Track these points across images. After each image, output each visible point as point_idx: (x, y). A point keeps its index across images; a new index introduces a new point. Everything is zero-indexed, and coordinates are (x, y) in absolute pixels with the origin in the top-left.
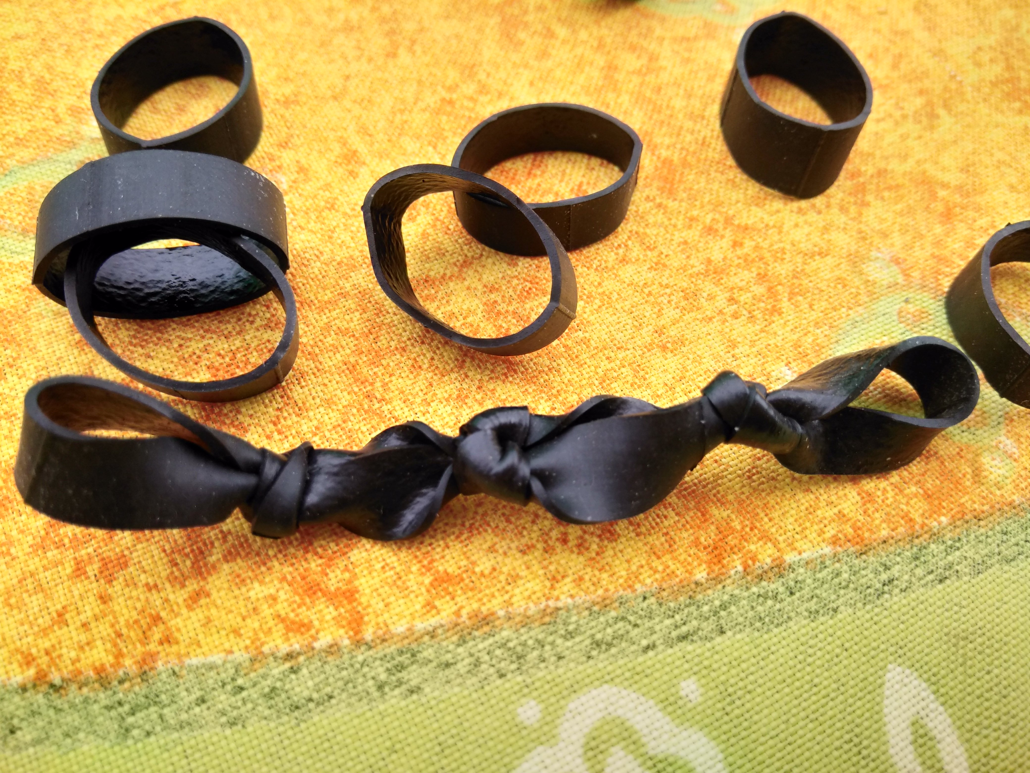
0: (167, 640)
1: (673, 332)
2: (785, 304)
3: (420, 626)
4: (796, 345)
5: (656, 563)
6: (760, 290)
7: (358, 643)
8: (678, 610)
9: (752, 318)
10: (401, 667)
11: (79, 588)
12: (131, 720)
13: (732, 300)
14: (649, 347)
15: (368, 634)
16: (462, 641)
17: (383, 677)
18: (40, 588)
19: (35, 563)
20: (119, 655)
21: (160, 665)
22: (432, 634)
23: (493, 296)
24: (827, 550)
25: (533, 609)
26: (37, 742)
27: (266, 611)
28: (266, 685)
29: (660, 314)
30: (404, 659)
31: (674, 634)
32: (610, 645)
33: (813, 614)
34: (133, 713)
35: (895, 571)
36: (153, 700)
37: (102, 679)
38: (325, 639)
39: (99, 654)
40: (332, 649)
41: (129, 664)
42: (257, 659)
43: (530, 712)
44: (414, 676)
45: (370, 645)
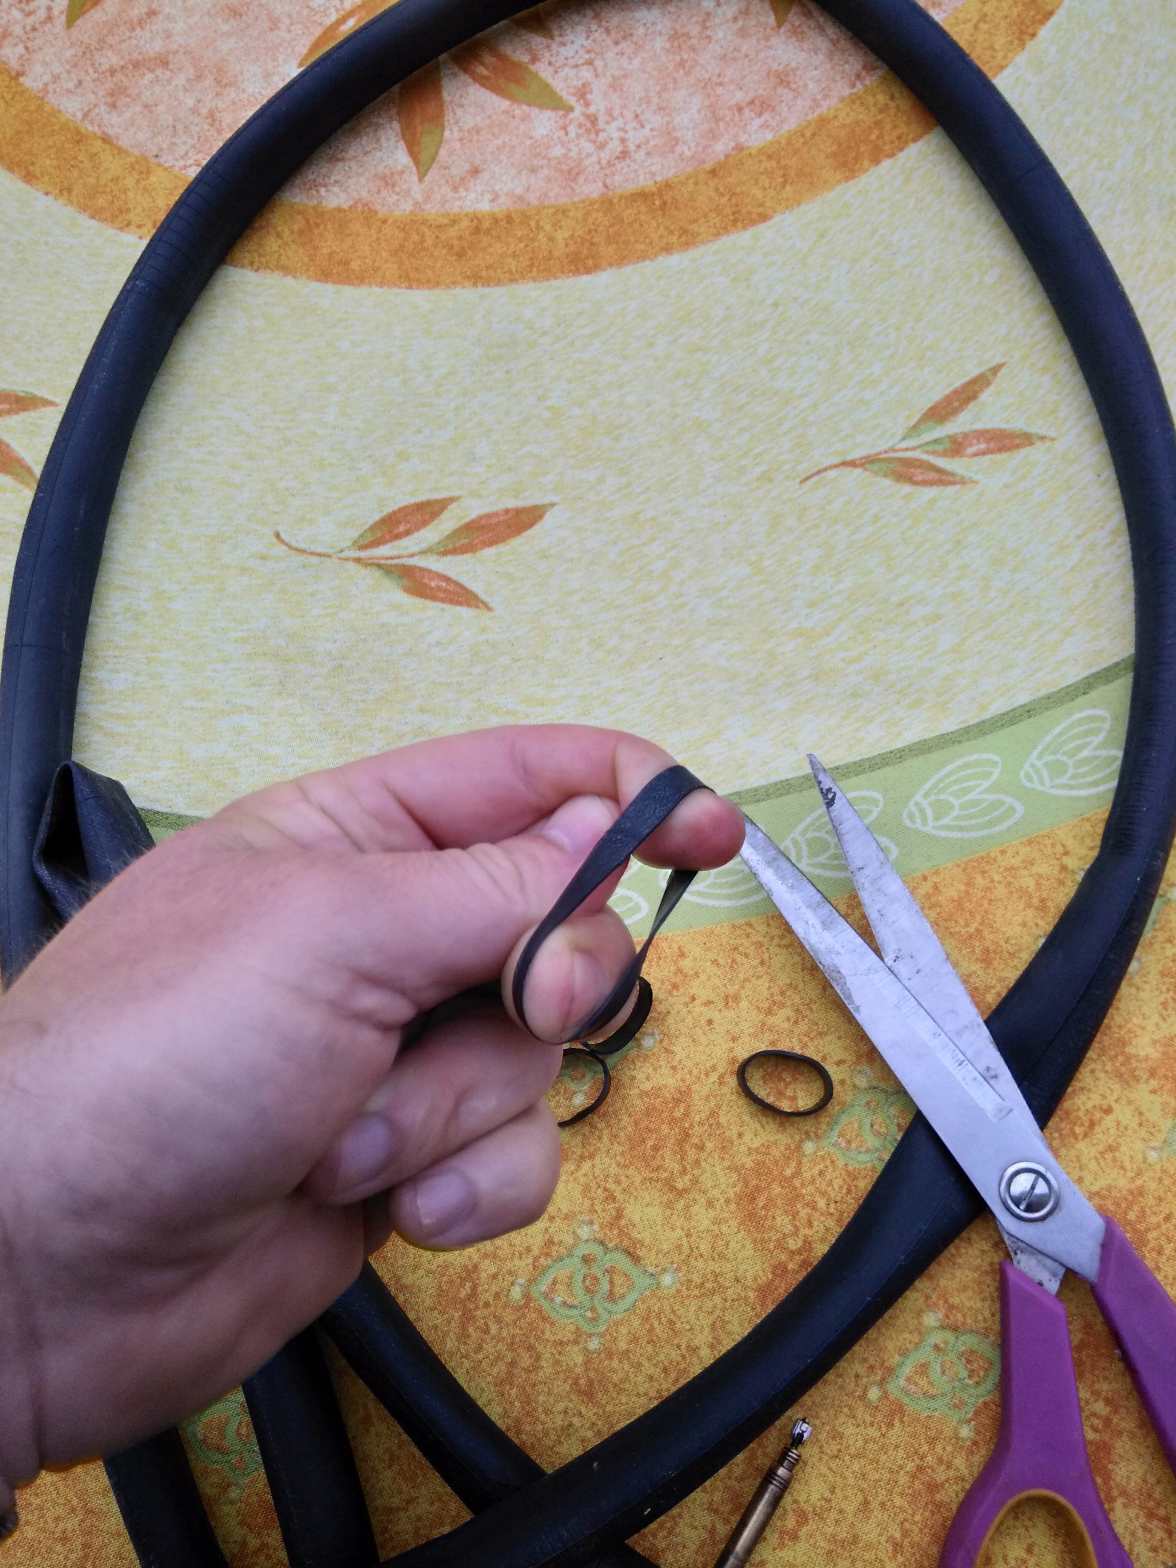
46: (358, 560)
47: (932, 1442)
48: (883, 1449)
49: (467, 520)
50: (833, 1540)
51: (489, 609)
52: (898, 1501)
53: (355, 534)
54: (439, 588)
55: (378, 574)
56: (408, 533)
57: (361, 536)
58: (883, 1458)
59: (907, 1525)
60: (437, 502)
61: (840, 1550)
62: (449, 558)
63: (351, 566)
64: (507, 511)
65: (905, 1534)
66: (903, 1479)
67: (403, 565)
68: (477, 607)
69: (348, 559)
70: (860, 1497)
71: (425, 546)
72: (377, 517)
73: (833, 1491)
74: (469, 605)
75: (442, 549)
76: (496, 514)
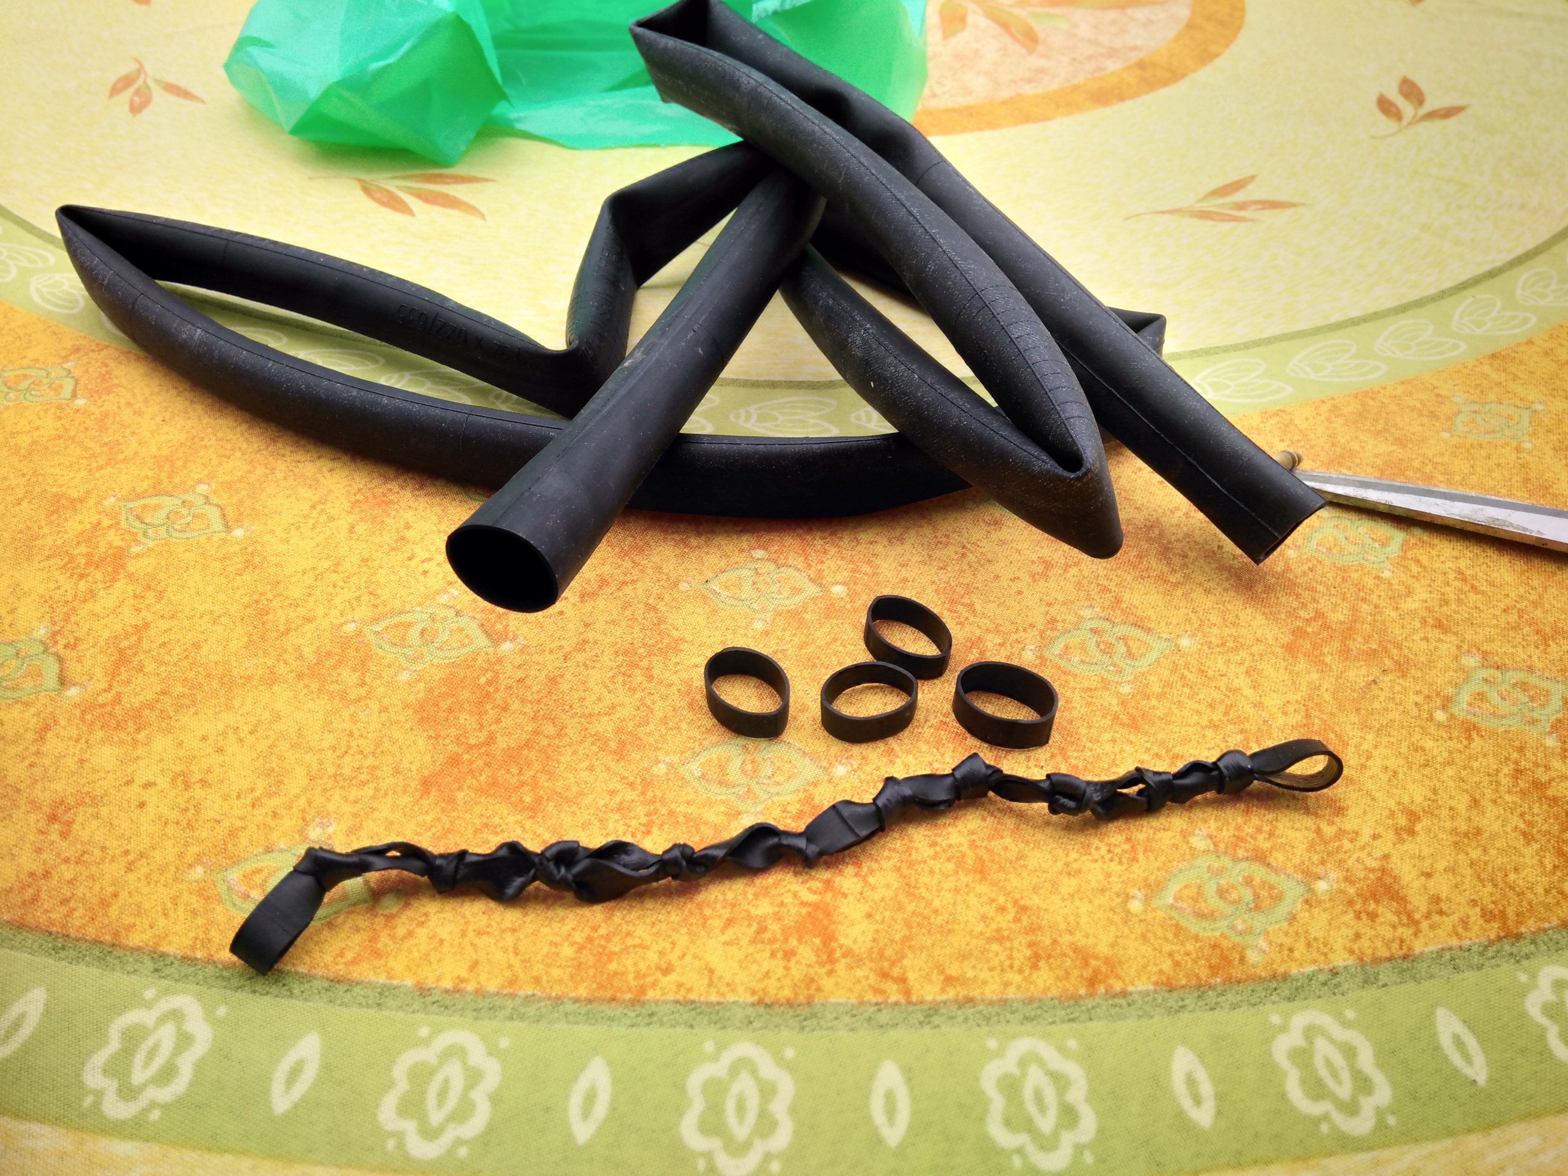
0: (819, 989)
1: (1075, 866)
2: (1141, 856)
3: (940, 998)
4: (1146, 880)
5: (1059, 984)
6: (1127, 847)
7: (909, 1002)
8: (1069, 1007)
9: (1120, 862)
10: (930, 1016)
11: (774, 962)
12: (805, 1023)
13: (1109, 851)
14: (1061, 873)
15: (914, 999)
16: (960, 1008)
17: (922, 1019)
18: (755, 961)
19: (751, 950)
20: (796, 994)
21: (816, 1001)
22: (945, 1003)
23: (973, 837)
24: (1151, 987)
25: (995, 998)
26: (761, 1028)
27: (864, 982)
28: (867, 1015)
29: (1067, 855)
30: (931, 1012)
31: (1066, 1018)
32: (1032, 1019)
33: (1140, 1017)
34: (805, 1020)
36: (814, 1016)
37: (790, 1004)
38: (893, 999)
39: (787, 993)
40: (897, 1004)
41: (802, 998)
42: (862, 1003)
43: (992, 1044)
44: (936, 1020)
45: (915, 1005)
47: (1521, 749)
50: (1454, 831)
52: (1508, 798)
59: (1528, 817)
61: (1466, 841)
65: (1530, 824)
66: (1505, 781)
70: (1466, 797)
73: (1435, 792)
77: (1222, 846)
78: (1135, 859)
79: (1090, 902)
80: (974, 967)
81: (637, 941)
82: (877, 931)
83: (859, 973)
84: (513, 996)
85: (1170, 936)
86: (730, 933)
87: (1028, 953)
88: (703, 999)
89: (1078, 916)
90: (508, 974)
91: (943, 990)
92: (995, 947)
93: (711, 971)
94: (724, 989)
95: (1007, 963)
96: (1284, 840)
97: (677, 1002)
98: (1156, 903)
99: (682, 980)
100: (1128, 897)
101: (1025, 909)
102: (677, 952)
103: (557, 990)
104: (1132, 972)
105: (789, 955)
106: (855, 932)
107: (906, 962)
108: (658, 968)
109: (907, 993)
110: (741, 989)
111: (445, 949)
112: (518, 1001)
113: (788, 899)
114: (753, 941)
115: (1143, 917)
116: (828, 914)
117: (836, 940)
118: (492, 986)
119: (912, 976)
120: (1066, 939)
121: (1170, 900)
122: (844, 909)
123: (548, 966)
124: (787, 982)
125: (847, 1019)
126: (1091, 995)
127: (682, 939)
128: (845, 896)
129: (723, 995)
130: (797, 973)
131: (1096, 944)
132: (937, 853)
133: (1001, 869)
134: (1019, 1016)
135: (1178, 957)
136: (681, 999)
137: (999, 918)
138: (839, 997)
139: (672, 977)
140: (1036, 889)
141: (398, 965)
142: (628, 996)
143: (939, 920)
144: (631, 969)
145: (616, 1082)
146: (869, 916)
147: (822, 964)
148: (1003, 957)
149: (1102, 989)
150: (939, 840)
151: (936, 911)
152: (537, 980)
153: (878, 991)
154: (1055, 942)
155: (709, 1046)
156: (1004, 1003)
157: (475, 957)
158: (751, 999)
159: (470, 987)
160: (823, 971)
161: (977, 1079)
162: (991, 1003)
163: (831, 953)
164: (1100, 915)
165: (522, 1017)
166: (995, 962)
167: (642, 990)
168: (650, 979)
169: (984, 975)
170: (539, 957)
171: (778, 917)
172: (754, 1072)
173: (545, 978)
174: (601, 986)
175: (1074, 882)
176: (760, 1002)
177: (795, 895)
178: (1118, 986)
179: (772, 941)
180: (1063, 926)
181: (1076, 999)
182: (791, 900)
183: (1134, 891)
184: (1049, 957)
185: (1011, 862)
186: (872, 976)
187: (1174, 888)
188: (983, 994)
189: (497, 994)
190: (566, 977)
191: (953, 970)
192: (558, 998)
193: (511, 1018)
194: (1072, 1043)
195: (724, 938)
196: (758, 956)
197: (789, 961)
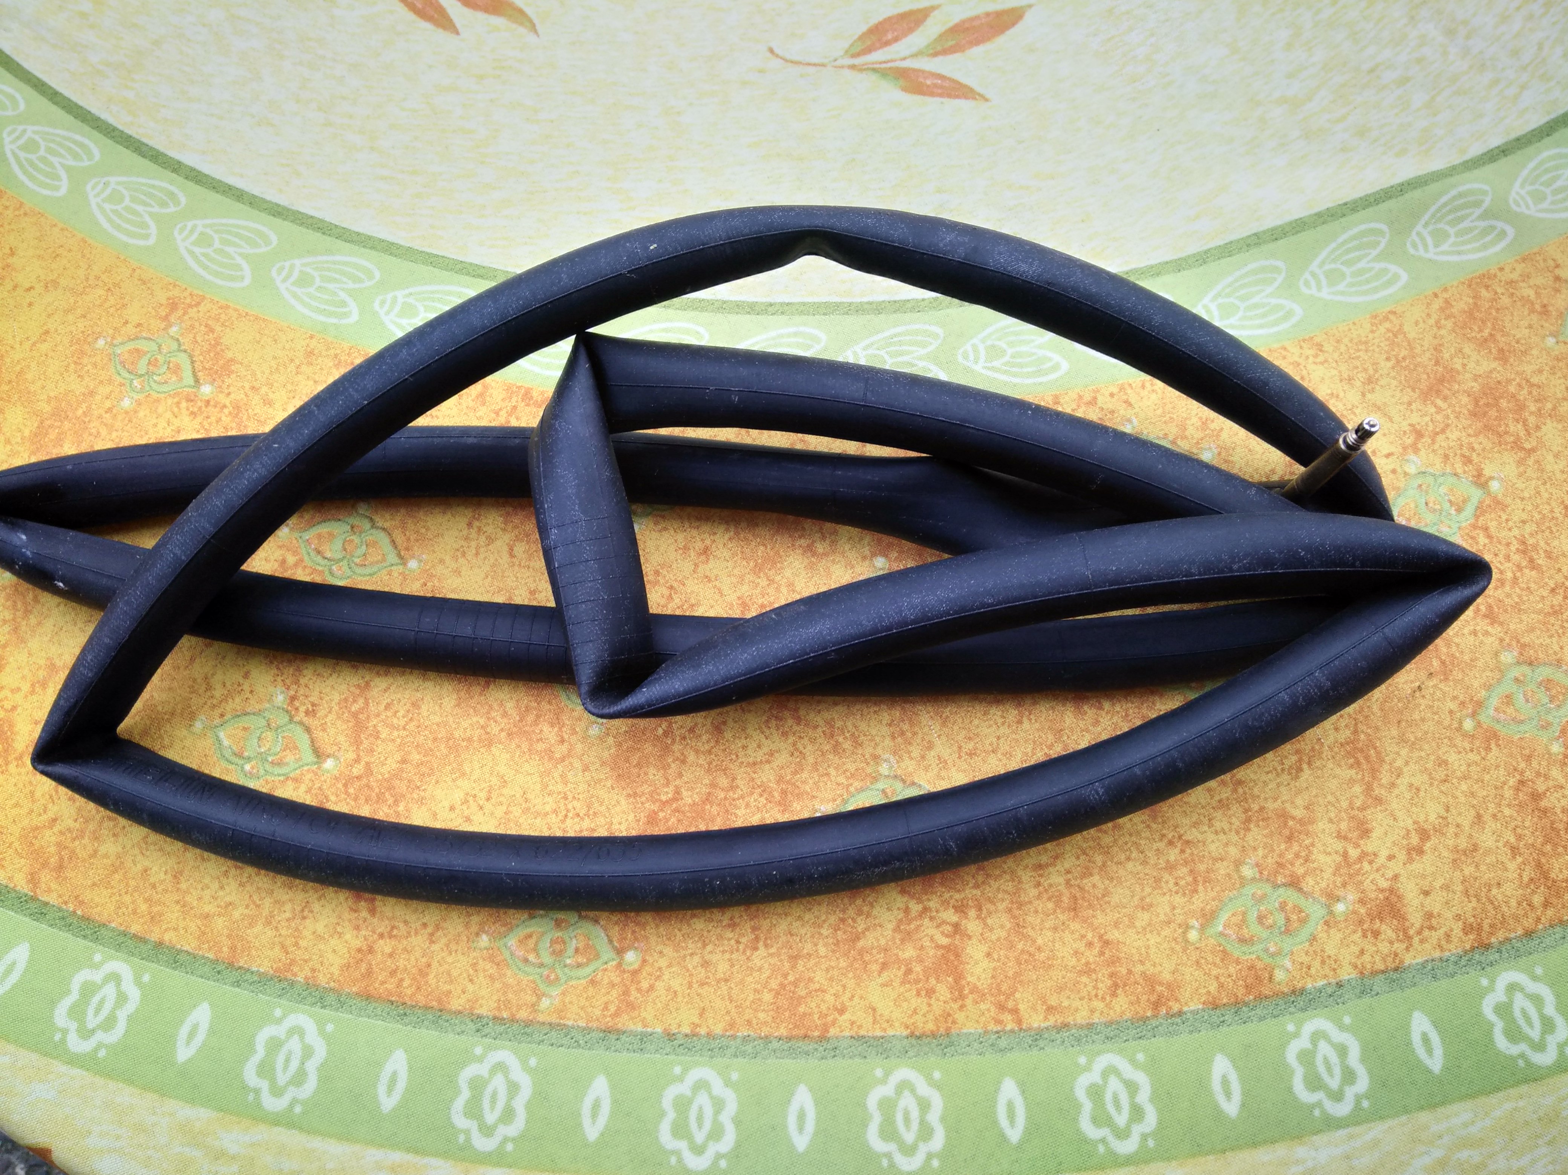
0: (954, 1022)
1: (1148, 900)
3: (1043, 1025)
4: (1203, 910)
5: (1132, 1008)
7: (1021, 1030)
8: (1139, 1027)
10: (1036, 1040)
11: (920, 1000)
12: (946, 1050)
13: (1176, 884)
14: (1136, 907)
15: (1024, 1026)
16: (1058, 1032)
17: (1030, 1043)
18: (905, 999)
19: (902, 990)
20: (938, 1027)
21: (953, 1031)
22: (1047, 1028)
25: (1084, 1022)
26: (915, 1056)
27: (987, 1014)
28: (990, 1042)
29: (1143, 890)
30: (1037, 1037)
31: (1137, 1036)
32: (1112, 1039)
33: (1191, 1032)
34: (946, 1048)
35: (1226, 1018)
36: (951, 1044)
37: (933, 1035)
38: (1009, 1027)
39: (931, 1026)
40: (1012, 1031)
41: (942, 1030)
42: (986, 1032)
43: (1082, 1060)
44: (1041, 1043)
45: (1025, 1031)
46: (853, 67)
47: (1528, 759)
48: (1486, 770)
49: (951, 24)
50: (1456, 849)
51: (987, 100)
52: (1507, 812)
53: (846, 45)
54: (935, 86)
55: (874, 77)
56: (896, 40)
57: (852, 45)
58: (1487, 777)
59: (1519, 831)
60: (919, 11)
61: (1463, 858)
62: (940, 58)
63: (847, 72)
64: (988, 14)
65: (1519, 838)
66: (1508, 793)
67: (897, 68)
68: (975, 99)
69: (842, 67)
70: (1473, 813)
71: (914, 50)
72: (864, 28)
73: (1447, 810)
74: (966, 98)
75: (931, 51)
76: (977, 17)
77: (1266, 873)
78: (1195, 891)
79: (1159, 934)
80: (1069, 998)
81: (817, 986)
82: (995, 969)
83: (983, 1006)
84: (734, 1037)
85: (1218, 961)
86: (885, 975)
87: (1109, 983)
88: (870, 1034)
89: (1148, 947)
90: (727, 1018)
91: (1046, 1019)
92: (1084, 979)
93: (874, 1010)
94: (885, 1025)
95: (1094, 993)
96: (1315, 865)
97: (852, 1037)
98: (1211, 931)
99: (854, 1018)
100: (1187, 927)
101: (1107, 943)
102: (848, 995)
103: (765, 1031)
104: (1187, 994)
105: (930, 992)
106: (978, 970)
107: (1018, 995)
108: (836, 1009)
109: (1019, 1022)
110: (897, 1024)
111: (680, 999)
112: (739, 1041)
113: (927, 943)
114: (903, 983)
115: (1198, 945)
116: (957, 956)
117: (965, 978)
118: (718, 1030)
119: (1021, 1007)
120: (1139, 968)
121: (1220, 928)
122: (969, 950)
123: (756, 1010)
124: (930, 1017)
125: (976, 1045)
126: (1155, 1016)
127: (851, 983)
128: (970, 938)
129: (885, 1030)
130: (937, 1007)
131: (1160, 972)
132: (1040, 893)
133: (1091, 906)
134: (1101, 1037)
135: (1222, 979)
136: (854, 1034)
137: (1088, 953)
138: (971, 1028)
139: (847, 1016)
140: (1116, 925)
141: (648, 1014)
142: (816, 1034)
143: (1042, 956)
144: (816, 1011)
145: (817, 1103)
146: (988, 955)
147: (955, 1000)
148: (1090, 988)
149: (1164, 1011)
150: (1042, 880)
151: (1039, 949)
152: (749, 1022)
153: (999, 1022)
154: (1130, 972)
155: (879, 1073)
156: (1090, 1026)
157: (702, 1005)
158: (906, 1033)
159: (703, 1031)
160: (955, 1006)
161: (1072, 1089)
162: (1081, 1027)
163: (961, 990)
164: (1165, 945)
165: (744, 1054)
166: (1084, 993)
167: (826, 1029)
168: (830, 1018)
169: (1077, 1003)
170: (748, 1003)
171: (920, 961)
172: (913, 1091)
173: (754, 1021)
174: (796, 1026)
175: (1146, 916)
176: (912, 1035)
177: (932, 939)
178: (1176, 1007)
179: (917, 981)
180: (1136, 958)
181: (1145, 1020)
182: (928, 944)
183: (1194, 922)
184: (1125, 986)
185: (1098, 899)
186: (993, 1009)
187: (1224, 917)
188: (1074, 1020)
189: (723, 1036)
190: (769, 1019)
191: (1053, 1001)
192: (766, 1037)
193: (736, 1056)
194: (1140, 1057)
195: (880, 981)
196: (907, 994)
197: (930, 998)
